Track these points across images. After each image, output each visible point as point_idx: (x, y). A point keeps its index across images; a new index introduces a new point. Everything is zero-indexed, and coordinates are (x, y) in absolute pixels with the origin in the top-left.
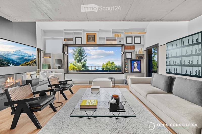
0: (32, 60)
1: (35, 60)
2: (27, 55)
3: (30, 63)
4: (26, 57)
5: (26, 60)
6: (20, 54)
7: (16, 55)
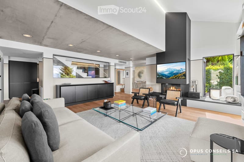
0: (181, 74)
1: (184, 73)
2: (176, 70)
3: (178, 76)
4: (175, 72)
5: (174, 74)
6: (170, 70)
7: (167, 71)
